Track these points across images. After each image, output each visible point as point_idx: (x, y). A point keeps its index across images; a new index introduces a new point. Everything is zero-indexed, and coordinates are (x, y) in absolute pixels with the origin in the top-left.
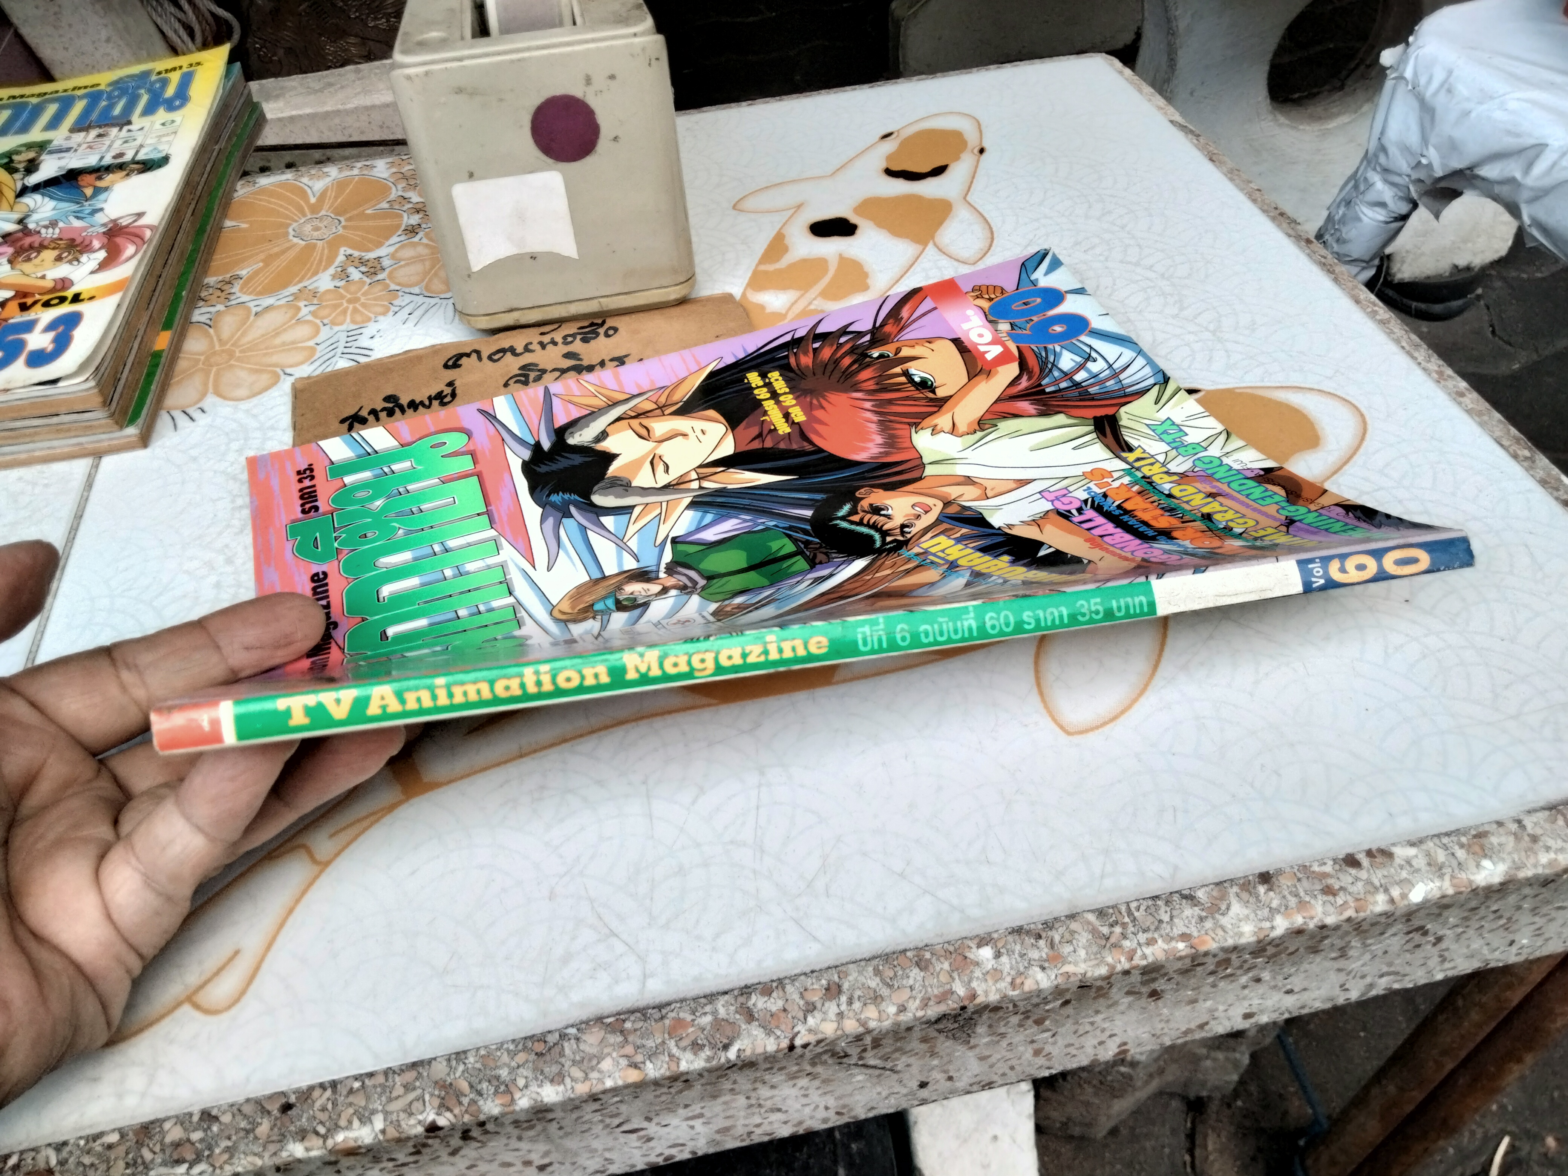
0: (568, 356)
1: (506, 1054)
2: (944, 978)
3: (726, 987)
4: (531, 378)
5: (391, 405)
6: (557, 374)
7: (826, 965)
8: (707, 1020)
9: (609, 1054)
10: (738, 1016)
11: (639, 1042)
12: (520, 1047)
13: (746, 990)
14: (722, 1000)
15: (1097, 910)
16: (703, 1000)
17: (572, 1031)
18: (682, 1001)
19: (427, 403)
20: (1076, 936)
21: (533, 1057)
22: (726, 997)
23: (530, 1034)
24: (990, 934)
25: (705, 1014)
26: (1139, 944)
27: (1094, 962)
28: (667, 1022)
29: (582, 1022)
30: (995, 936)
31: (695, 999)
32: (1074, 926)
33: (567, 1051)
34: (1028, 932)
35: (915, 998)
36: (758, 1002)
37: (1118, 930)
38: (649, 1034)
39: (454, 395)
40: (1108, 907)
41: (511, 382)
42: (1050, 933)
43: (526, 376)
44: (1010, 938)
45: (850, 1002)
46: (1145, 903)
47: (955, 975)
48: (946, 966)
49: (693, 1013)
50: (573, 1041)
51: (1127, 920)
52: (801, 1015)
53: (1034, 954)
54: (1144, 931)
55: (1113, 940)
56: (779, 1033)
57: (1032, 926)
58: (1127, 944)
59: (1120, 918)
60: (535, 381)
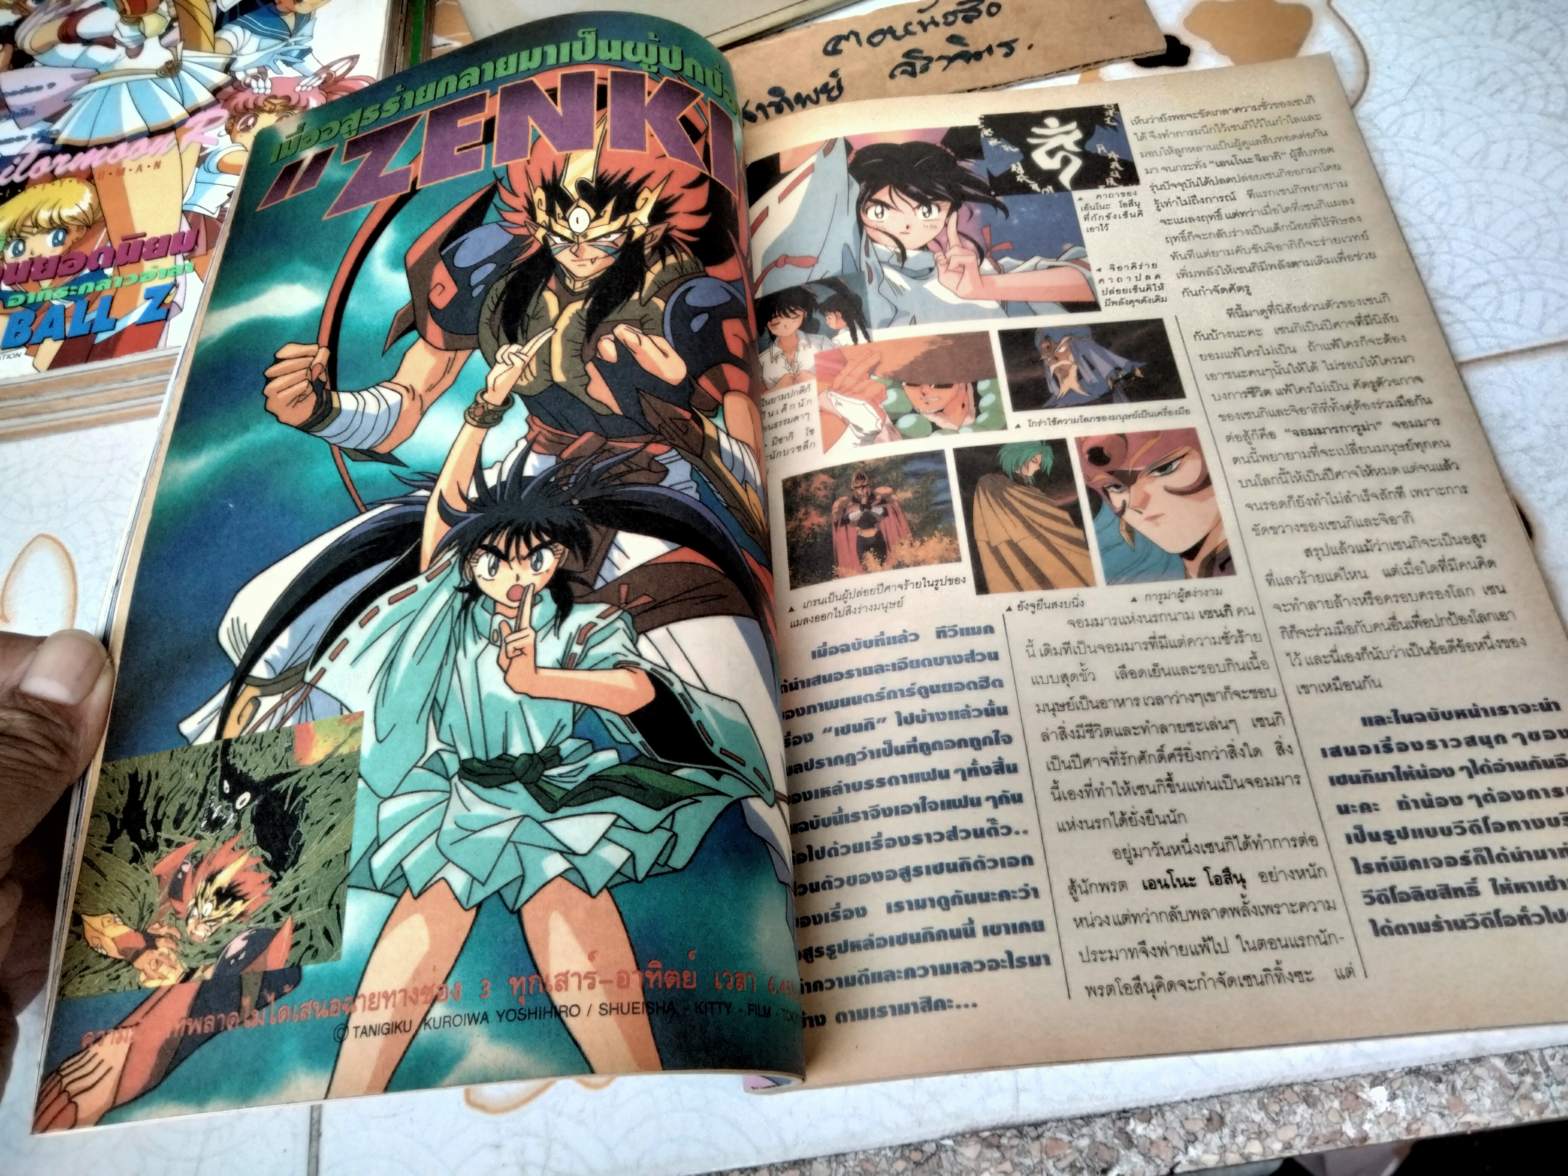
0: (953, 39)
1: (884, 1161)
2: (1333, 1117)
3: (1104, 1109)
4: (918, 70)
5: (777, 99)
6: (944, 63)
7: (1208, 1094)
8: (1084, 1143)
9: (987, 1169)
10: (1116, 1141)
11: (1016, 1160)
12: (898, 1154)
13: (1124, 1114)
14: (1100, 1122)
15: (1506, 1055)
16: (1080, 1122)
17: (949, 1142)
18: (1060, 1120)
19: (814, 97)
20: (1481, 1083)
21: (912, 1166)
22: (1104, 1120)
23: (907, 1142)
24: (1384, 1073)
25: (1083, 1136)
26: (1552, 1098)
27: (1500, 1113)
28: (1044, 1141)
29: (957, 1134)
30: (1390, 1075)
31: (1072, 1120)
32: (1479, 1071)
33: (945, 1163)
34: (1428, 1074)
35: (1302, 1136)
36: (1137, 1127)
37: (1529, 1079)
38: (1025, 1152)
39: (840, 88)
40: (1519, 1053)
41: (898, 72)
42: (1451, 1077)
43: (912, 65)
44: (1407, 1079)
45: (1233, 1135)
46: (1561, 1051)
47: (1346, 1115)
48: (1336, 1104)
49: (1070, 1133)
50: (950, 1153)
51: (1539, 1069)
52: (1181, 1145)
53: (1433, 1099)
54: (1559, 1083)
55: (1523, 1090)
56: (1159, 1162)
57: (1432, 1068)
58: (1538, 1096)
59: (1531, 1067)
60: (922, 72)
